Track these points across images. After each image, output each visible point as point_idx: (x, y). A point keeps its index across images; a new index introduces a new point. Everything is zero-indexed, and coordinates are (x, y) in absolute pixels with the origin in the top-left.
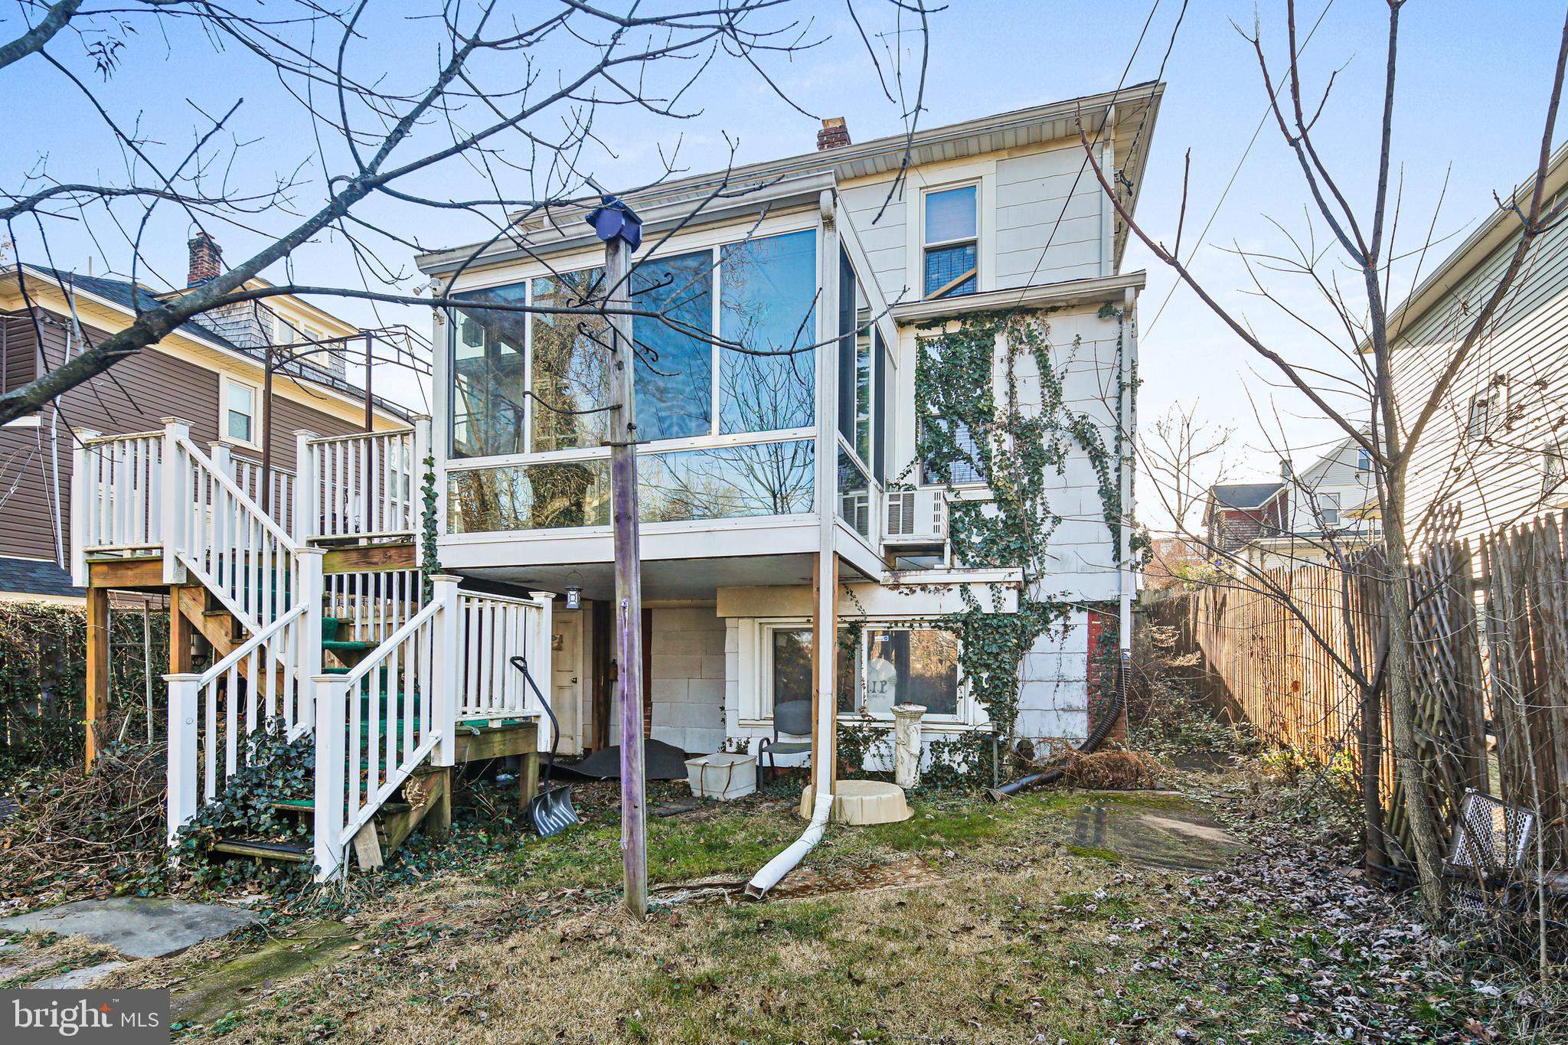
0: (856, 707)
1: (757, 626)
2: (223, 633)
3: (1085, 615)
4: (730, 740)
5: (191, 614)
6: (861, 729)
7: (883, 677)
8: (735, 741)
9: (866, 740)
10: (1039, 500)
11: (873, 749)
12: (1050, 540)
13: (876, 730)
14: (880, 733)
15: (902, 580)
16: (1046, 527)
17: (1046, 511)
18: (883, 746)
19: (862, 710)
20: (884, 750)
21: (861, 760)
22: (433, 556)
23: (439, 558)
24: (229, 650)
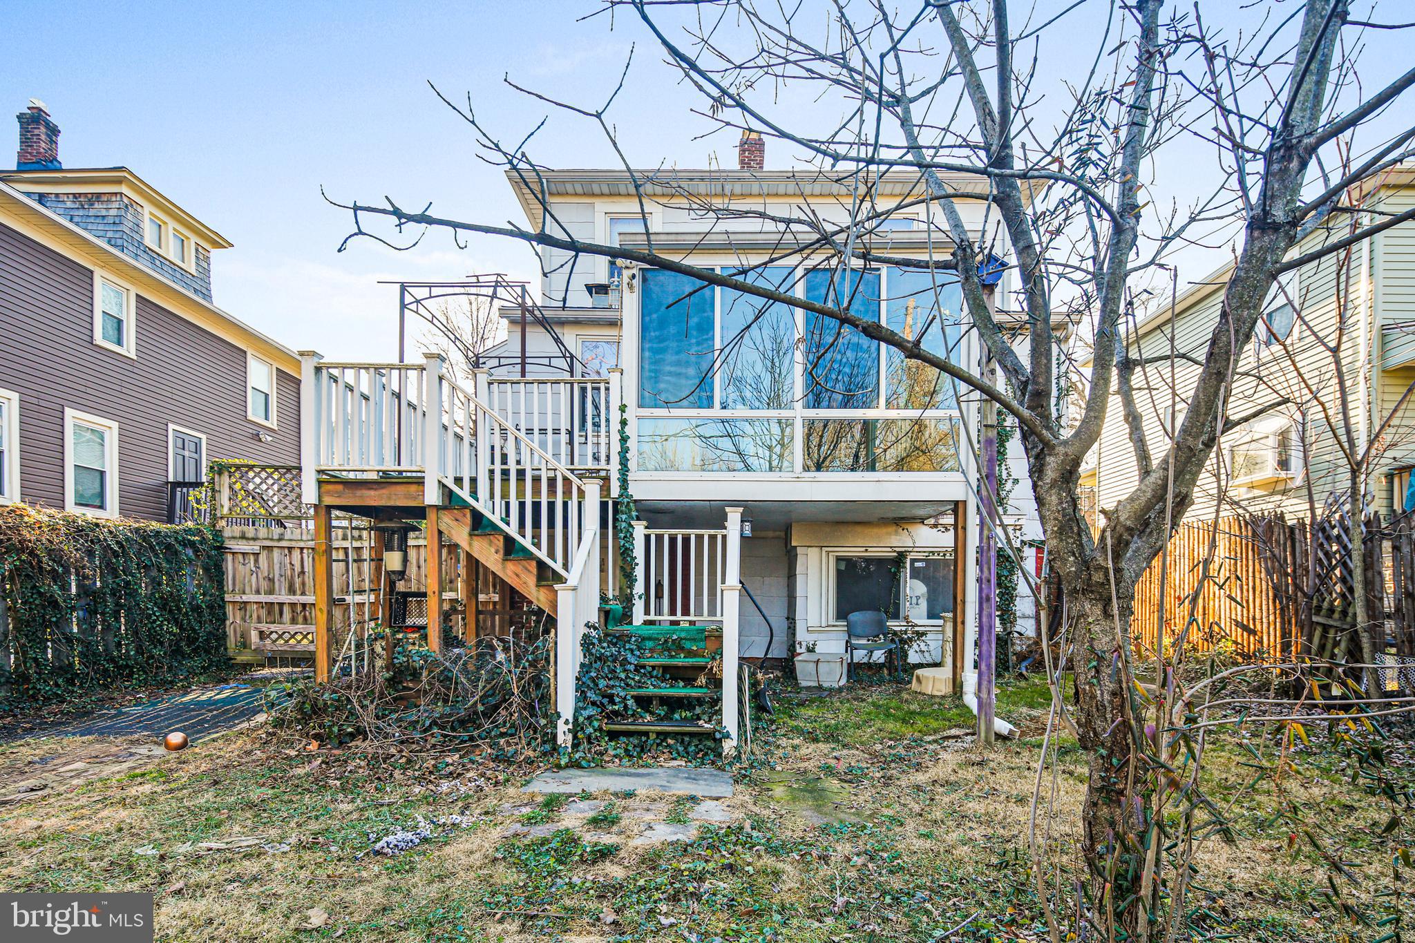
0: (901, 615)
1: (824, 554)
2: (493, 550)
3: (1033, 550)
4: (800, 643)
5: (453, 532)
6: (906, 632)
7: (918, 593)
8: (804, 644)
9: (910, 639)
10: (1003, 467)
11: (915, 646)
12: (1011, 496)
13: (917, 633)
14: (920, 635)
15: (941, 521)
16: (1008, 486)
17: (1009, 475)
18: (922, 645)
19: (906, 618)
20: (923, 647)
21: (906, 656)
22: (626, 489)
23: (630, 491)
24: (500, 566)
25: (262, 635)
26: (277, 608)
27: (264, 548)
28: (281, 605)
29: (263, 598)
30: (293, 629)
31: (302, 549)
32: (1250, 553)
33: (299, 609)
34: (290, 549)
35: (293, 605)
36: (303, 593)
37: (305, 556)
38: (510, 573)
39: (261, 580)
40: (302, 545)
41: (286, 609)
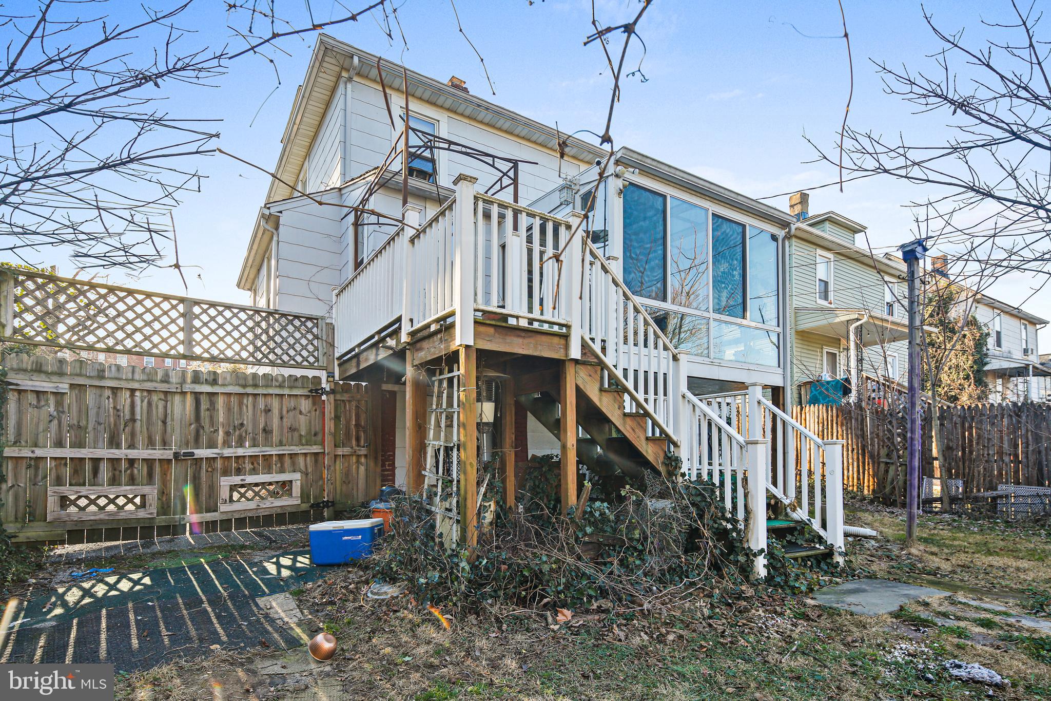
2: (617, 407)
5: (587, 388)
24: (622, 421)
25: (64, 502)
26: (88, 466)
27: (72, 386)
28: (96, 461)
29: (68, 452)
30: (112, 492)
31: (133, 391)
32: (835, 425)
33: (124, 465)
34: (115, 390)
35: (114, 462)
36: (131, 446)
37: (138, 400)
38: (628, 428)
39: (65, 428)
40: (136, 385)
41: (104, 468)
